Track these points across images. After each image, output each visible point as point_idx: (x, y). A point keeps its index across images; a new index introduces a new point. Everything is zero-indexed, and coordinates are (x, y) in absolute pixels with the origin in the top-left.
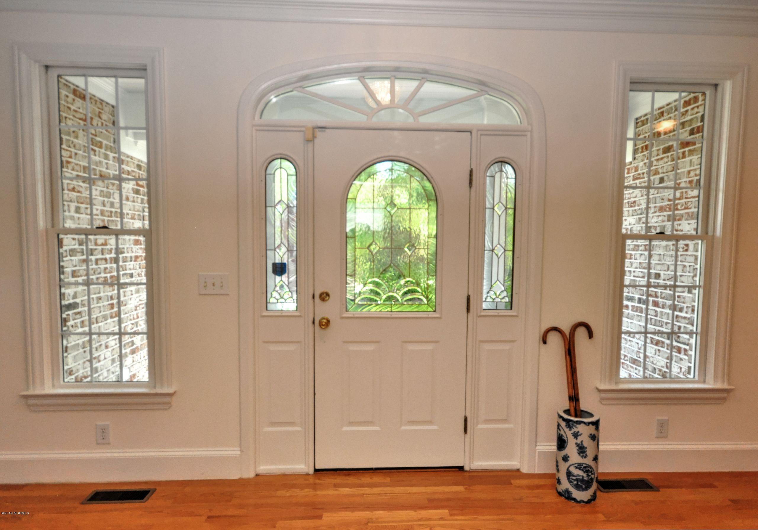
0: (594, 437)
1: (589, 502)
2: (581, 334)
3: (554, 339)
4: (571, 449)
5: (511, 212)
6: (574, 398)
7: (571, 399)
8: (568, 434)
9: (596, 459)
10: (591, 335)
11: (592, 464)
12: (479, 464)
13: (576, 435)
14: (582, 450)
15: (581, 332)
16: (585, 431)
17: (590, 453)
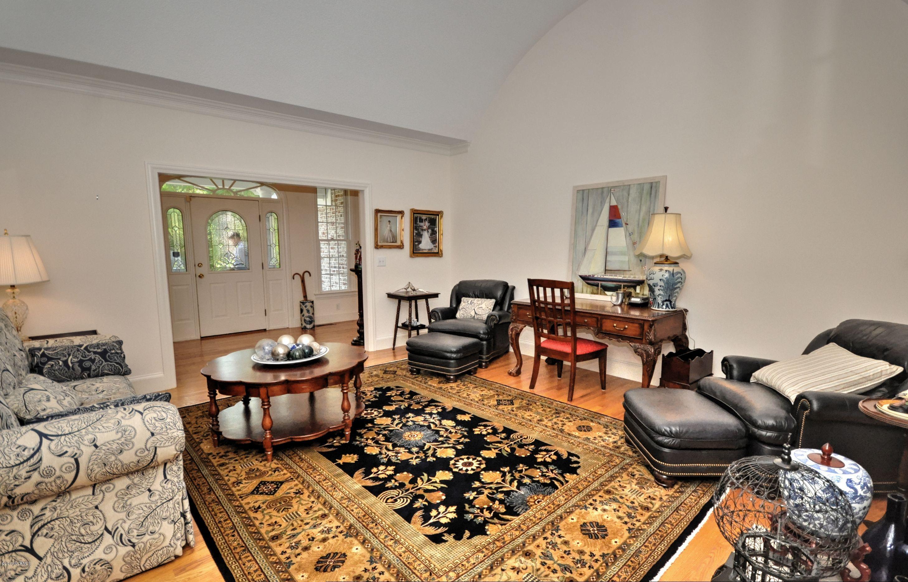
0: (312, 307)
1: (312, 328)
2: (307, 275)
3: (297, 277)
4: (305, 312)
5: (277, 231)
6: (305, 297)
7: (304, 297)
8: (303, 307)
9: (313, 314)
10: (310, 275)
11: (312, 315)
12: (272, 327)
13: (306, 307)
14: (308, 311)
15: (306, 274)
16: (308, 305)
17: (311, 311)
